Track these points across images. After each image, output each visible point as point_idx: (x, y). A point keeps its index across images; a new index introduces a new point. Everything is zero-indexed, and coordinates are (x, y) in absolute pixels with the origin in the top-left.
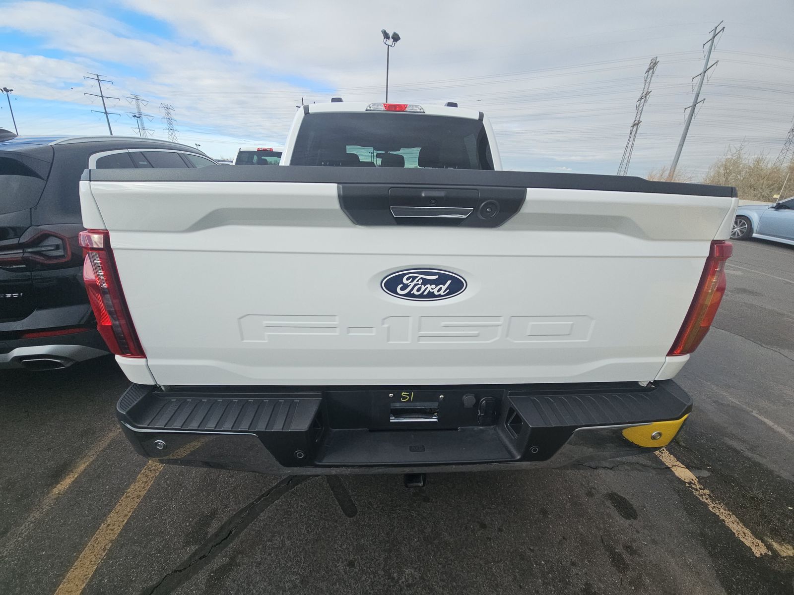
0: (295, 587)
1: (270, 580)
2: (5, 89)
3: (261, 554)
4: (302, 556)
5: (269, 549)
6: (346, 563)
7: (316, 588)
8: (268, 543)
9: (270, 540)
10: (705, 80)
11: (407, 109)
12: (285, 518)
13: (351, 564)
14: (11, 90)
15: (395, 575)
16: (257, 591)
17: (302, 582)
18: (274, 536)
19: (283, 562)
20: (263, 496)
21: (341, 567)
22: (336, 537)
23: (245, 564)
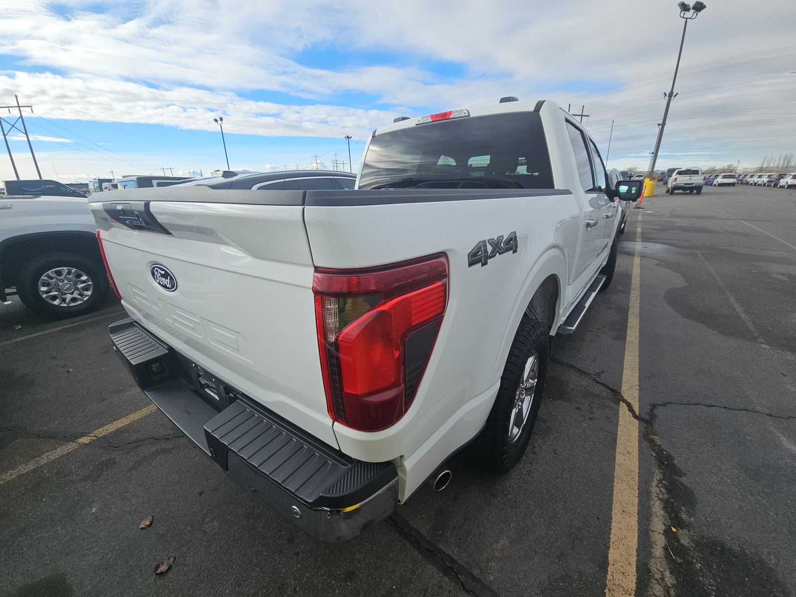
2: (347, 136)
11: (451, 116)
14: (351, 137)
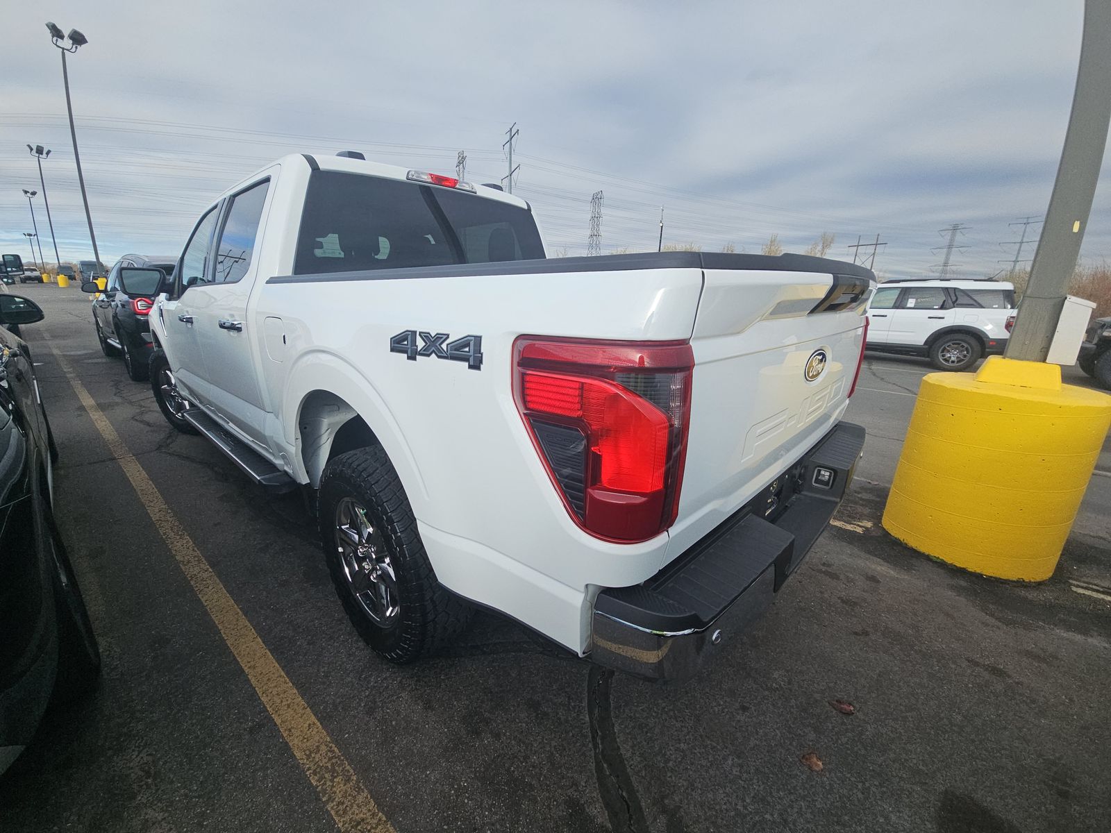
0: (741, 766)
1: (718, 785)
3: (680, 778)
4: (709, 742)
5: (679, 768)
6: (741, 712)
7: (752, 749)
8: (671, 764)
9: (667, 761)
10: (513, 184)
12: (647, 733)
13: (744, 709)
15: (774, 685)
16: (725, 804)
17: (739, 757)
18: (664, 755)
19: (704, 762)
20: (594, 738)
21: (741, 717)
22: (706, 703)
23: (681, 801)
